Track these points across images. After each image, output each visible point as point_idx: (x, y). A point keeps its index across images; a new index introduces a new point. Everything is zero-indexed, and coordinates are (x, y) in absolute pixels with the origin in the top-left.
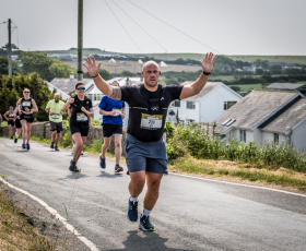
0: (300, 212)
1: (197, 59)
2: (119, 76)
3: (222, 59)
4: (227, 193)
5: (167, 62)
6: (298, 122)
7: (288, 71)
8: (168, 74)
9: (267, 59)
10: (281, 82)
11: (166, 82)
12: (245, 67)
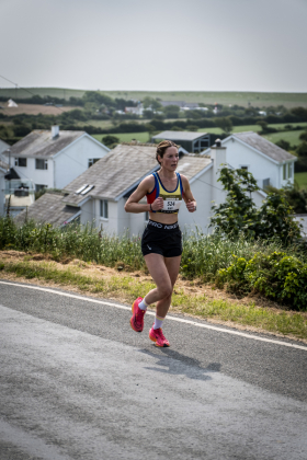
3: (96, 97)
5: (17, 101)
7: (188, 114)
8: (18, 119)
9: (160, 97)
10: (175, 130)
11: (14, 130)
12: (128, 109)
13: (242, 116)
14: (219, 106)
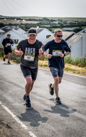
0: (73, 82)
1: (36, 19)
2: (7, 25)
3: (46, 19)
4: (47, 74)
5: (25, 20)
6: (73, 43)
7: (70, 23)
8: (26, 25)
9: (62, 19)
10: (67, 27)
11: (25, 28)
12: (54, 22)
13: (83, 24)
14: (77, 21)
